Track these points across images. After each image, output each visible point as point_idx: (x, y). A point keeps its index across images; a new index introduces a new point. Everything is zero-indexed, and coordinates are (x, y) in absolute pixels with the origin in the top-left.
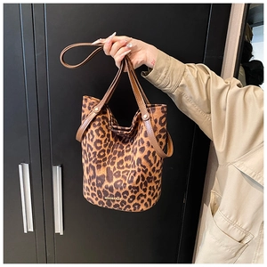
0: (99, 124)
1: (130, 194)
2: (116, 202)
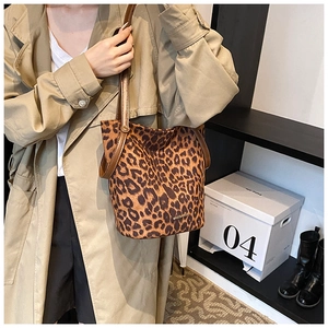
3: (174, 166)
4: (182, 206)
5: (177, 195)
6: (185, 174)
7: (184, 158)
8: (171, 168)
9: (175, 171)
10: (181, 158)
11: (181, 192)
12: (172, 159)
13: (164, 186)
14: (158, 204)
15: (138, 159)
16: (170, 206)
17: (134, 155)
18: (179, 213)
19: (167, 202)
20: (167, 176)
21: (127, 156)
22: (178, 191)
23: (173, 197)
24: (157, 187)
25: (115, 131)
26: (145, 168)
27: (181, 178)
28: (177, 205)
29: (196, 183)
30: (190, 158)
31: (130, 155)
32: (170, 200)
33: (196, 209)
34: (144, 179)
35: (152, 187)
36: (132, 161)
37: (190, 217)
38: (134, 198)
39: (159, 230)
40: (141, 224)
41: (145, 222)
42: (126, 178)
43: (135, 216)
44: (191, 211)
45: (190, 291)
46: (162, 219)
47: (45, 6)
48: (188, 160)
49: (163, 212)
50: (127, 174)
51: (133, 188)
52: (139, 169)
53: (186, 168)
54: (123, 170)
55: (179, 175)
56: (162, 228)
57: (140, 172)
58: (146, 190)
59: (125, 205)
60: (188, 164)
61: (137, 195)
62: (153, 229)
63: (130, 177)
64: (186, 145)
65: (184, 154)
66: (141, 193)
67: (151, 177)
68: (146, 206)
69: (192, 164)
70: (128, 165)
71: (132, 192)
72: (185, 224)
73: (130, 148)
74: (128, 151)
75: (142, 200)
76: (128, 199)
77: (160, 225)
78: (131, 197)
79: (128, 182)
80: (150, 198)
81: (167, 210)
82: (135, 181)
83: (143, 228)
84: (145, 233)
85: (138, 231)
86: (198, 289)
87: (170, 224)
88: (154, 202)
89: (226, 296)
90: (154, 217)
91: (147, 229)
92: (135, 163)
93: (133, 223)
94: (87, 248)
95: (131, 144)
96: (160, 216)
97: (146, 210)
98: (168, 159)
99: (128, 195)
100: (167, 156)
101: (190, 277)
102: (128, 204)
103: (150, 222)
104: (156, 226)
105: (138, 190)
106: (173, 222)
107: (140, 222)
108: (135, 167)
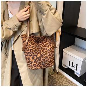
0: (31, 41)
1: (50, 60)
2: (46, 64)
3: (44, 47)
4: (45, 60)
5: (44, 56)
6: (47, 50)
7: (47, 45)
8: (43, 48)
9: (44, 49)
10: (46, 45)
11: (45, 56)
12: (44, 45)
13: (40, 54)
14: (38, 59)
15: (32, 46)
16: (41, 60)
17: (31, 45)
18: (45, 62)
19: (41, 59)
20: (42, 51)
21: (28, 45)
22: (44, 55)
23: (43, 57)
24: (37, 54)
25: (25, 38)
26: (34, 49)
27: (46, 51)
28: (44, 60)
29: (51, 53)
30: (49, 45)
31: (30, 45)
32: (42, 58)
33: (50, 61)
34: (34, 52)
35: (36, 54)
36: (30, 46)
37: (48, 63)
38: (31, 58)
39: (38, 67)
40: (33, 65)
41: (34, 65)
42: (28, 51)
43: (31, 63)
44: (48, 61)
45: (59, 78)
46: (39, 64)
47: (7, 2)
48: (48, 46)
49: (39, 62)
50: (29, 50)
51: (30, 54)
52: (32, 49)
53: (48, 48)
54: (27, 49)
55: (46, 50)
56: (39, 67)
57: (32, 50)
58: (34, 55)
59: (28, 59)
60: (48, 47)
61: (31, 57)
62: (36, 67)
63: (30, 51)
64: (48, 41)
65: (47, 44)
66: (33, 56)
67: (36, 51)
68: (34, 60)
69: (50, 47)
70: (29, 48)
71: (30, 56)
72: (46, 65)
73: (30, 42)
74: (29, 43)
75: (33, 58)
76: (29, 58)
77: (38, 66)
78: (30, 57)
79: (29, 53)
80: (35, 57)
81: (41, 61)
82: (31, 52)
83: (33, 66)
84: (34, 68)
85: (32, 67)
86: (61, 78)
87: (41, 65)
88: (36, 59)
89: (69, 80)
90: (37, 63)
91: (34, 67)
92: (31, 47)
93: (31, 65)
94: (21, 70)
95: (30, 41)
96: (38, 63)
97: (34, 61)
98: (42, 45)
99: (29, 56)
100: (42, 44)
101: (60, 74)
102: (29, 59)
103: (35, 65)
104: (37, 66)
105: (32, 55)
106: (42, 65)
107: (32, 65)
108: (31, 48)
